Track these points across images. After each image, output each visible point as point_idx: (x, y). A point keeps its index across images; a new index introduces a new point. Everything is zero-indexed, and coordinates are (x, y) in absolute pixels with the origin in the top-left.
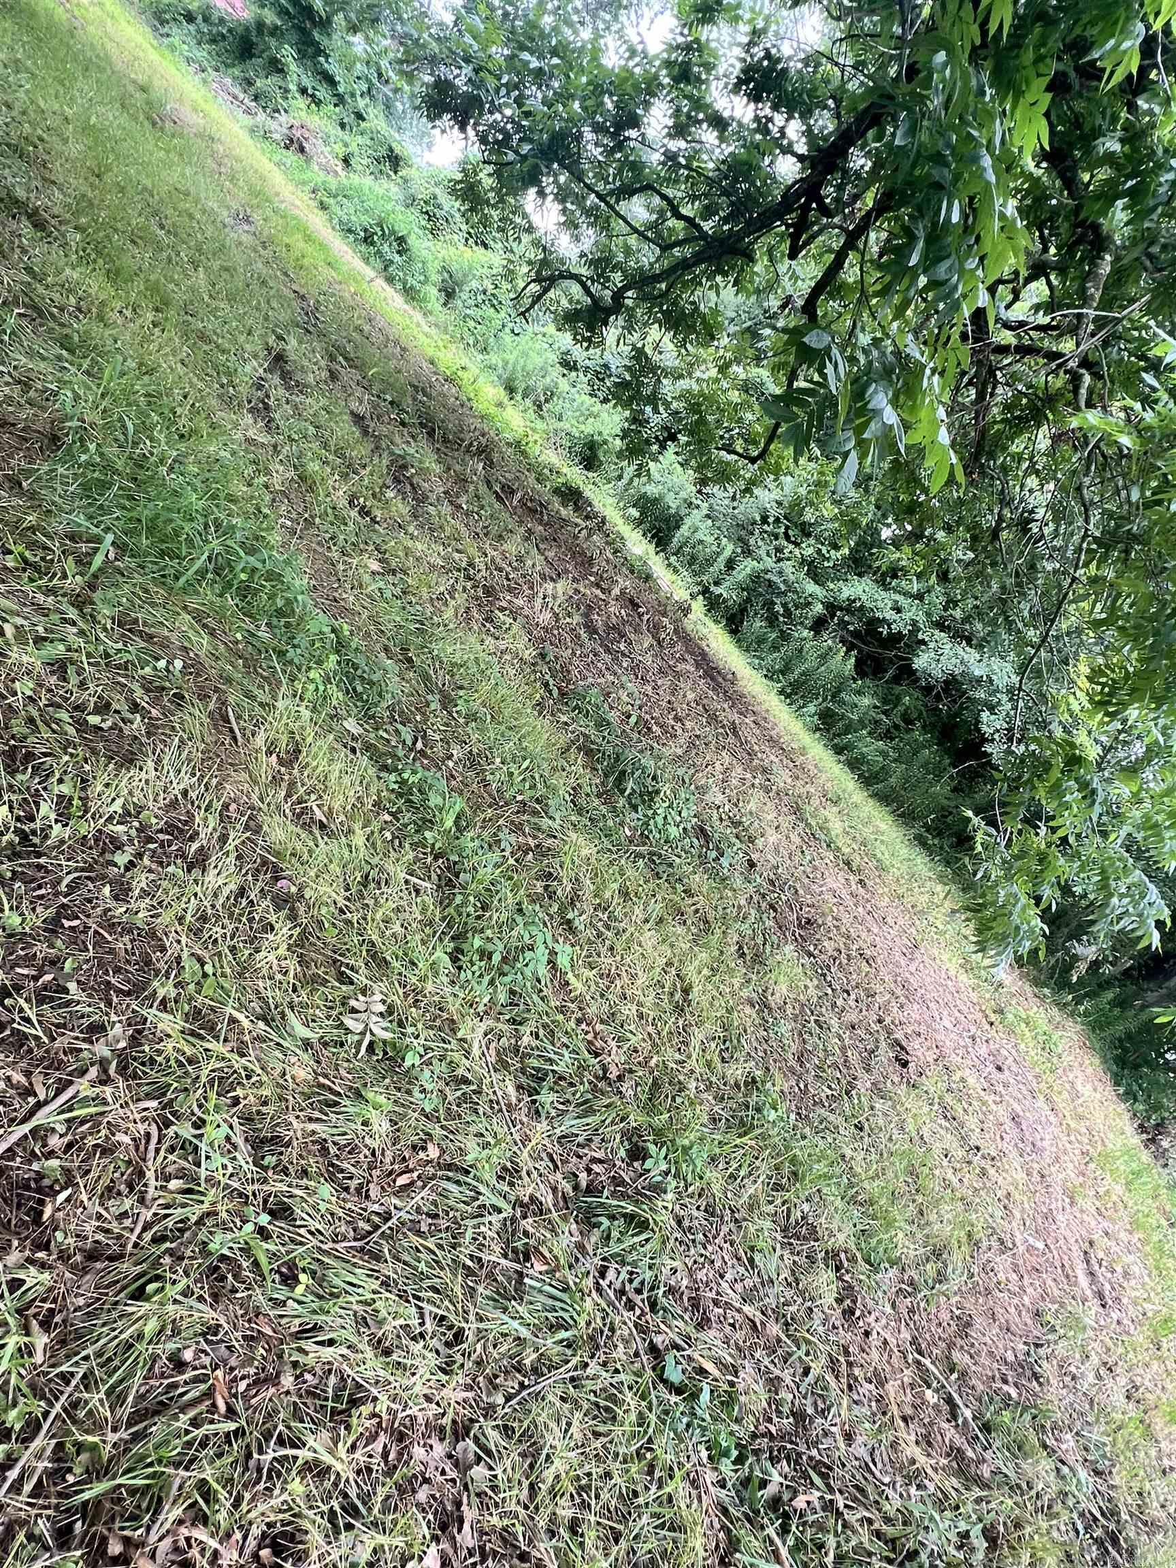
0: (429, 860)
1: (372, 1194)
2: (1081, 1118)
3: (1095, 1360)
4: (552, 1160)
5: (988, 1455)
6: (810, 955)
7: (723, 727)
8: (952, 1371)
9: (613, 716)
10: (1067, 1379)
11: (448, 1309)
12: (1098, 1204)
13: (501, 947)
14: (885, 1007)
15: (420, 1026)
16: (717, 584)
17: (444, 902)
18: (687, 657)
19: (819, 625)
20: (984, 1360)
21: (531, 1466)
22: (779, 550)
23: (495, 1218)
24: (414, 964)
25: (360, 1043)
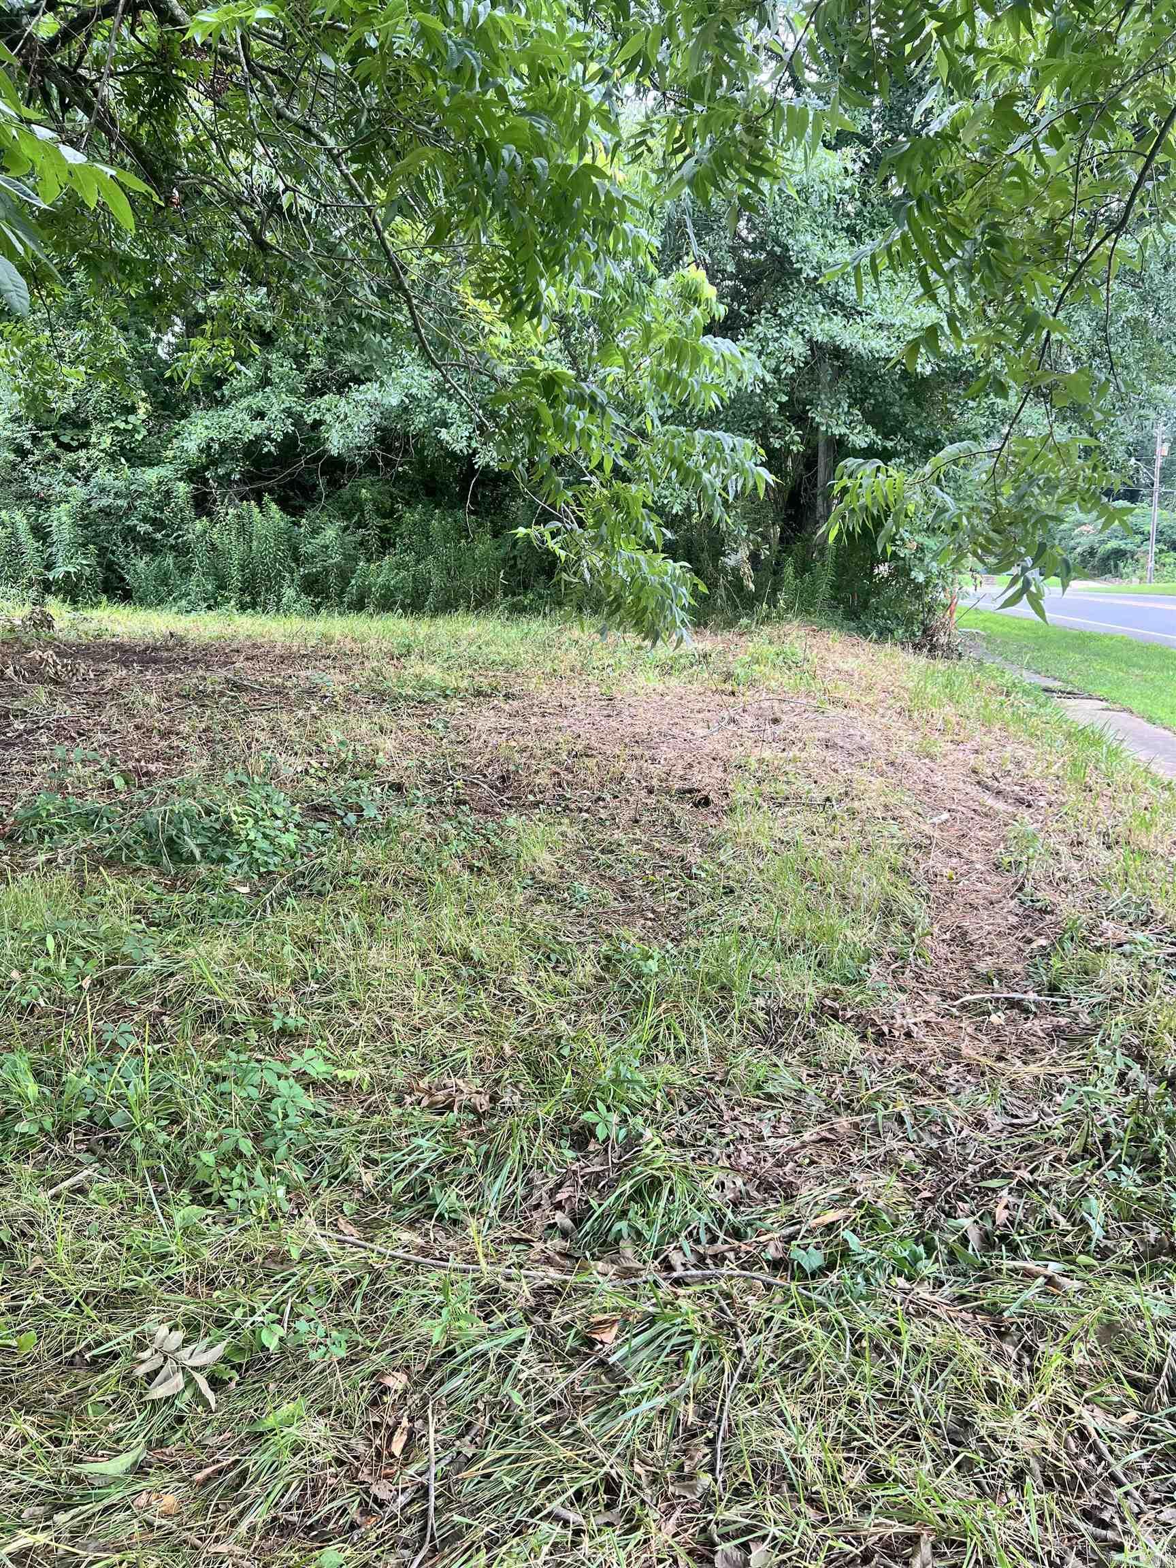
0: (56, 1148)
1: (383, 1495)
2: (870, 688)
3: (1064, 850)
4: (517, 1241)
5: (1075, 1006)
6: (536, 805)
7: (222, 694)
8: (990, 982)
9: (95, 801)
10: (1063, 886)
11: (573, 1480)
12: (949, 738)
13: (239, 1132)
14: (643, 775)
15: (242, 1299)
16: (49, 567)
17: (124, 1164)
18: (103, 667)
19: (202, 504)
20: (1000, 945)
21: (792, 1487)
22: (74, 469)
23: (523, 1354)
24: (164, 1256)
25: (198, 1394)
